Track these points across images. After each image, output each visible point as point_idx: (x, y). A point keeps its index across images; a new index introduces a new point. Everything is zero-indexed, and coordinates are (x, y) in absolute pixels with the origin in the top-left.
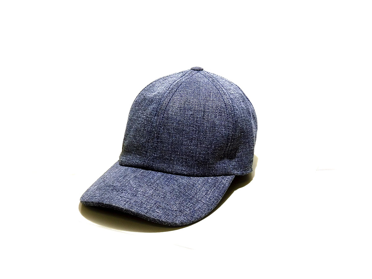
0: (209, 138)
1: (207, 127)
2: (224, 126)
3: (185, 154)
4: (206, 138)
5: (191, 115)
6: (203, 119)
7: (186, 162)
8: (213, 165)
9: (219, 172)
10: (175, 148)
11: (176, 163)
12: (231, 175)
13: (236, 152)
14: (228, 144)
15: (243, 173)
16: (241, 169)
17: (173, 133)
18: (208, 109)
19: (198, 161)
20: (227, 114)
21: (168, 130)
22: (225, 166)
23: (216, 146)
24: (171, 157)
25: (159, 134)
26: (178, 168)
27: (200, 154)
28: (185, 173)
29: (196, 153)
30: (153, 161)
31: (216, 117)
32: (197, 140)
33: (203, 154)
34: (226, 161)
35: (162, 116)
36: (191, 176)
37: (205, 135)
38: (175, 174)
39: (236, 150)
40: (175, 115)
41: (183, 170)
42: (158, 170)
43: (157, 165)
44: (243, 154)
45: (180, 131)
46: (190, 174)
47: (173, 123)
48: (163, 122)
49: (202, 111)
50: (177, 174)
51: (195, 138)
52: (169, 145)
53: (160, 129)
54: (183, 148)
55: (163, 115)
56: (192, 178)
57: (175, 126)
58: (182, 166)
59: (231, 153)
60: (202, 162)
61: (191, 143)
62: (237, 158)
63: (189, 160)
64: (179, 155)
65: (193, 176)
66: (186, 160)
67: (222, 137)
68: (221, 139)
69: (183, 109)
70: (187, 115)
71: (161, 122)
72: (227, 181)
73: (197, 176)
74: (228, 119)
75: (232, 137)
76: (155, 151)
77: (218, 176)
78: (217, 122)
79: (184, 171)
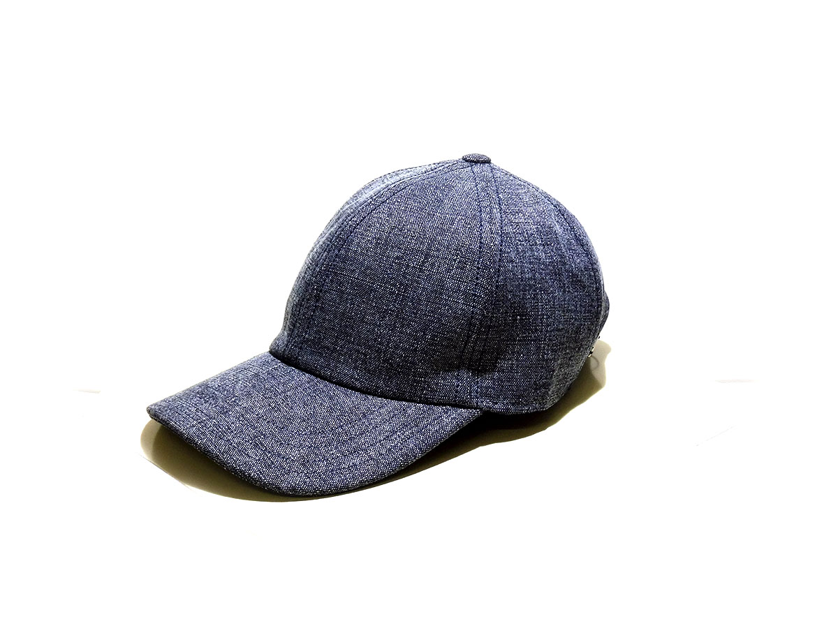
0: (424, 314)
1: (423, 291)
2: (465, 293)
3: (365, 344)
4: (415, 314)
5: (398, 258)
6: (421, 270)
7: (364, 362)
8: (425, 378)
9: (439, 395)
10: (347, 327)
11: (344, 359)
12: (471, 408)
13: (497, 359)
14: (469, 337)
15: (508, 409)
16: (504, 399)
17: (349, 294)
18: (438, 250)
19: (391, 364)
20: (478, 268)
21: (341, 284)
22: (458, 386)
23: (437, 336)
24: (336, 343)
25: (321, 291)
26: (346, 371)
27: (397, 347)
28: (358, 384)
29: (388, 345)
30: (301, 348)
31: (449, 270)
32: (397, 316)
33: (404, 350)
34: (465, 375)
35: (336, 251)
36: (370, 394)
37: (414, 308)
38: (336, 383)
39: (499, 353)
40: (362, 254)
41: (354, 378)
42: (304, 369)
43: (306, 358)
44: (518, 366)
45: (364, 291)
46: (367, 388)
47: (354, 270)
48: (334, 265)
49: (422, 254)
50: (340, 384)
51: (393, 311)
52: (335, 317)
53: (325, 281)
54: (364, 329)
55: (339, 251)
56: (370, 397)
57: (357, 279)
58: (356, 368)
59: (481, 359)
60: (398, 366)
61: (381, 321)
62: (498, 371)
63: (370, 358)
64: (353, 343)
65: (375, 394)
66: (366, 355)
67: (454, 318)
68: (450, 323)
69: (383, 243)
70: (388, 257)
71: (331, 265)
72: (450, 420)
73: (383, 395)
74: (477, 278)
75: (481, 321)
76: (308, 328)
77: (435, 405)
78: (449, 283)
79: (356, 380)
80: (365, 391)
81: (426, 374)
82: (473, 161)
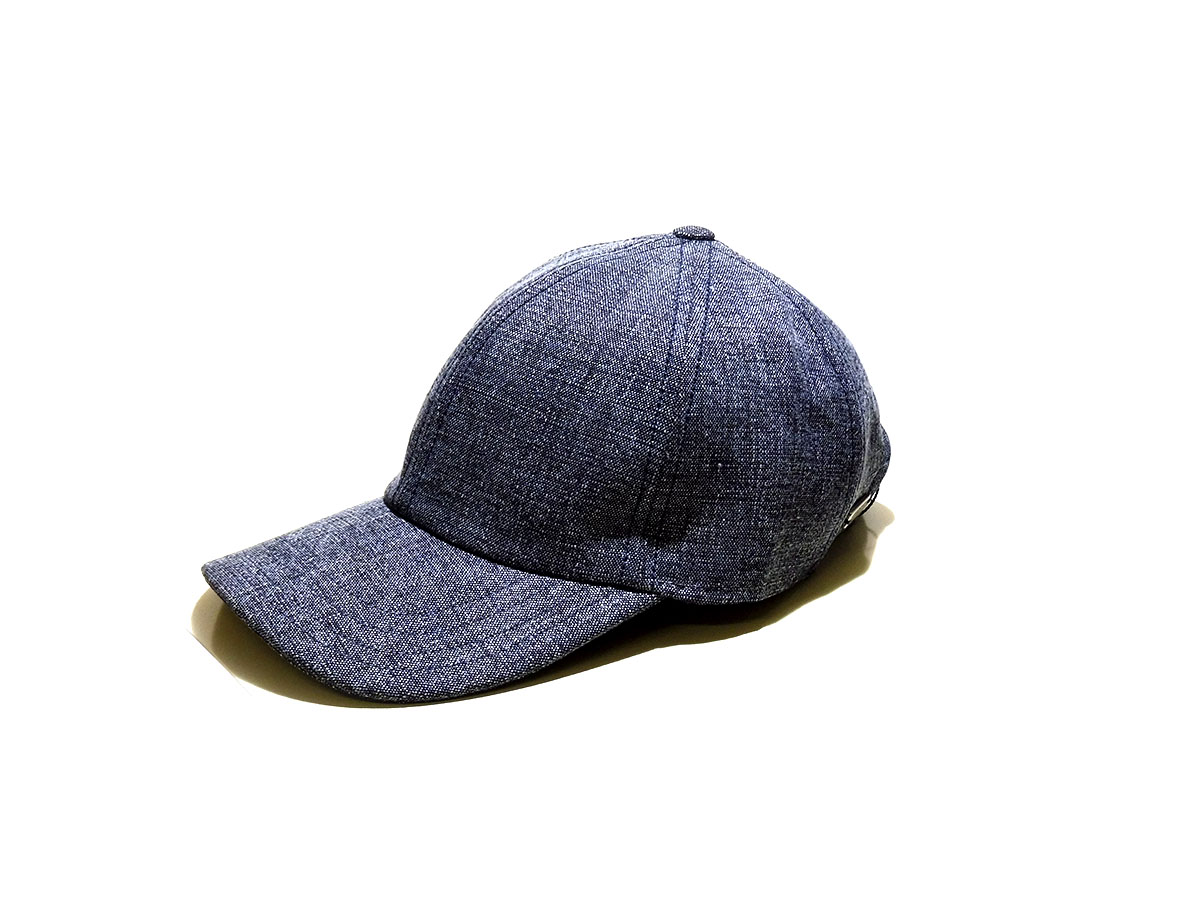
0: (581, 454)
1: (582, 420)
2: (639, 425)
3: (497, 491)
4: (569, 452)
5: (551, 371)
6: (582, 391)
7: (496, 517)
8: (578, 545)
9: (597, 571)
10: (476, 467)
11: (469, 512)
12: (644, 591)
13: (687, 522)
14: (644, 489)
15: (699, 597)
16: (695, 581)
17: (482, 419)
18: (608, 362)
19: (531, 522)
20: (662, 391)
21: (472, 404)
22: (626, 558)
23: (596, 486)
24: (459, 489)
25: (445, 414)
26: (471, 529)
27: (540, 499)
28: (485, 549)
29: (528, 495)
30: (414, 493)
31: (619, 392)
32: (544, 454)
33: (551, 503)
34: (637, 544)
35: (470, 358)
36: (500, 563)
37: (568, 444)
38: (456, 545)
39: (691, 515)
40: (504, 363)
41: (481, 540)
42: (417, 522)
43: (421, 507)
44: (717, 535)
45: (500, 415)
46: (497, 555)
47: (491, 385)
48: (466, 378)
49: (586, 367)
50: (461, 546)
51: (539, 447)
52: (462, 451)
53: (451, 399)
54: (499, 470)
55: (474, 358)
56: (501, 568)
57: (494, 398)
58: (484, 525)
59: (662, 522)
60: (541, 525)
61: (522, 460)
62: (688, 541)
63: (504, 512)
64: (482, 489)
65: (507, 564)
66: (498, 508)
67: (622, 460)
68: (617, 467)
69: (533, 348)
70: (539, 369)
71: (461, 378)
72: (611, 606)
73: (518, 566)
74: (659, 406)
75: (663, 467)
76: (425, 465)
77: (592, 584)
78: (619, 411)
79: (484, 542)
80: (494, 559)
81: (580, 540)
82: (686, 237)
